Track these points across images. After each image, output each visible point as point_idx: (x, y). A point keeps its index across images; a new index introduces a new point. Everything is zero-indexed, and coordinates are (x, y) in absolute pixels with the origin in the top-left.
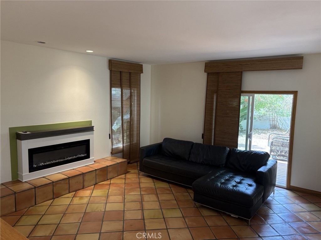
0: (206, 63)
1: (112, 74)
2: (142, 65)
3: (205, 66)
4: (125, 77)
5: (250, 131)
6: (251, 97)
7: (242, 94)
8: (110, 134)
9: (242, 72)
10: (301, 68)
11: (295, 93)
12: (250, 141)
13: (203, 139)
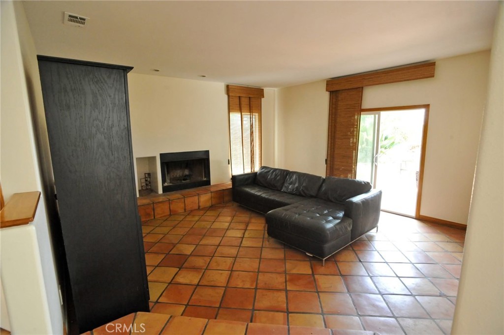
0: (327, 81)
1: (230, 99)
2: (263, 89)
3: (327, 84)
4: (245, 101)
5: (376, 154)
6: (377, 116)
7: (362, 113)
8: (229, 160)
9: (362, 88)
10: (432, 76)
11: (427, 107)
12: (375, 165)
13: (326, 165)
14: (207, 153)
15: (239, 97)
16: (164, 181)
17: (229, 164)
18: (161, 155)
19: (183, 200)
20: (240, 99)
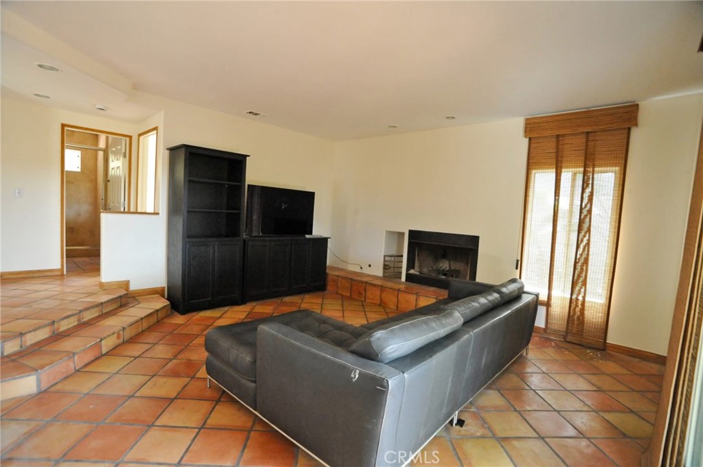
2: (637, 106)
4: (575, 144)
8: (518, 261)
14: (475, 240)
15: (558, 136)
16: (411, 265)
17: (517, 268)
18: (410, 232)
19: (396, 293)
20: (558, 142)
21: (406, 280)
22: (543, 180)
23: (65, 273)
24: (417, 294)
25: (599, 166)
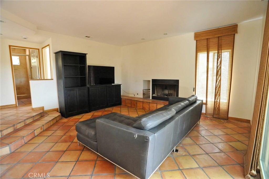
1: (198, 43)
4: (214, 41)
8: (194, 88)
14: (177, 81)
15: (207, 39)
16: (153, 93)
17: (194, 91)
18: (152, 80)
19: (148, 104)
21: (152, 99)
22: (202, 56)
23: (18, 106)
24: (156, 103)
25: (223, 50)
